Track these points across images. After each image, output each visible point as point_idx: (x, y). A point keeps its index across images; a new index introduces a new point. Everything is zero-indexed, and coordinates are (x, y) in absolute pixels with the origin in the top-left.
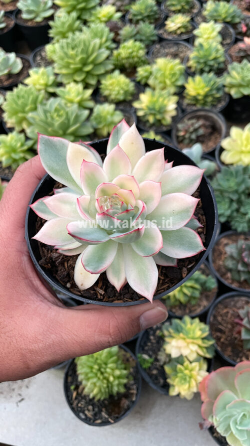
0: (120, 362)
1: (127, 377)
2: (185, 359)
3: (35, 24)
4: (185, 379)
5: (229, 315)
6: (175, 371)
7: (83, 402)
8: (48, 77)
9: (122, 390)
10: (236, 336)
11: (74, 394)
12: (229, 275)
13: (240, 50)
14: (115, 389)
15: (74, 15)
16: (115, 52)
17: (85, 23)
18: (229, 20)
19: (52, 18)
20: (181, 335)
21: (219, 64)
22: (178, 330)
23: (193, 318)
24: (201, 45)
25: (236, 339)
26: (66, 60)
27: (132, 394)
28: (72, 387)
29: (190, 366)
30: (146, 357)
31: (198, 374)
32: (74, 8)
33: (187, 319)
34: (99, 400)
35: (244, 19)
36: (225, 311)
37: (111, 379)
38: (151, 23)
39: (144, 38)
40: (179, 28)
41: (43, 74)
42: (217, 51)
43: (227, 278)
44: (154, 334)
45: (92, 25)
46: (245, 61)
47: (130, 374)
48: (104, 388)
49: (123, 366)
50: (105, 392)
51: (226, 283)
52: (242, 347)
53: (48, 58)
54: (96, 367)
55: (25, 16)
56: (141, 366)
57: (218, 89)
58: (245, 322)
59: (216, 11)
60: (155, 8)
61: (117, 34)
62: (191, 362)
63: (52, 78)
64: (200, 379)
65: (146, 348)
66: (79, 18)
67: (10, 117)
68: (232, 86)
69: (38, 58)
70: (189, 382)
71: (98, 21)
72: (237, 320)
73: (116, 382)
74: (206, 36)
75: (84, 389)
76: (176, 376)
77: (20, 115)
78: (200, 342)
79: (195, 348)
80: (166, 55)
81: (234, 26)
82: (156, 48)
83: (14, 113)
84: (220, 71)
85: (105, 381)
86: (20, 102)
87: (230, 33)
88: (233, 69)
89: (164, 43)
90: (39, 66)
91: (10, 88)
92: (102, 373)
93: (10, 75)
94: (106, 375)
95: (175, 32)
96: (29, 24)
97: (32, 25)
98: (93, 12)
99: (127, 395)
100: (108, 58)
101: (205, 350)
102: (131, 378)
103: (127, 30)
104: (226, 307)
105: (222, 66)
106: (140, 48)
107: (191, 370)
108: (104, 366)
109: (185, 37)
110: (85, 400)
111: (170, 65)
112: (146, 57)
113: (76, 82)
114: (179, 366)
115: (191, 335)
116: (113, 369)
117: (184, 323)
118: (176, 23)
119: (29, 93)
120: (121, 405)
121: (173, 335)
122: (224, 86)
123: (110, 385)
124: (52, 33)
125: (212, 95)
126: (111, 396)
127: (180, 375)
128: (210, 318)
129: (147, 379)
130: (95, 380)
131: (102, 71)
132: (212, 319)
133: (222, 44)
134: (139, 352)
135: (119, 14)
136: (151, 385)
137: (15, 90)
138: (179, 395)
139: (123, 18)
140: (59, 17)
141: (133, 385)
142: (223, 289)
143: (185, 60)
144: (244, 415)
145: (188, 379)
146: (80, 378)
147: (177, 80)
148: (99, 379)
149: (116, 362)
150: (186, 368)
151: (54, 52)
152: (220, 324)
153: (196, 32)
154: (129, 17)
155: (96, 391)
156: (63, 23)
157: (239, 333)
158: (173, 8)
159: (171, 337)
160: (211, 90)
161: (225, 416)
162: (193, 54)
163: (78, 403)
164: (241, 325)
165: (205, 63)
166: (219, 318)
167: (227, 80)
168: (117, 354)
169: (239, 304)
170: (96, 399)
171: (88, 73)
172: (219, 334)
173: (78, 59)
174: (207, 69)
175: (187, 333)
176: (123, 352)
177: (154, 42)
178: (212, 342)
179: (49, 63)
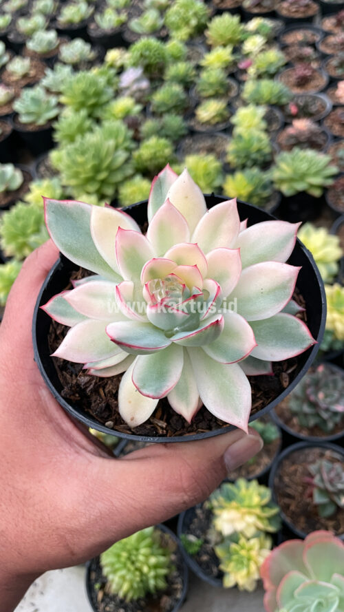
0: (156, 546)
1: (169, 567)
2: (241, 536)
3: (37, 129)
4: (242, 563)
5: (298, 474)
6: (229, 552)
7: (112, 605)
8: (54, 190)
9: (162, 584)
10: (308, 500)
11: (100, 595)
12: (295, 420)
13: (291, 137)
14: (152, 583)
15: (84, 113)
16: (136, 154)
17: (98, 121)
18: (274, 101)
19: (56, 118)
20: (234, 504)
21: (265, 156)
22: (230, 498)
23: (249, 480)
24: (240, 137)
25: (308, 504)
26: (75, 169)
27: (176, 590)
28: (97, 586)
29: (247, 545)
30: (192, 538)
31: (259, 554)
32: (82, 105)
33: (242, 483)
34: (132, 601)
35: (292, 99)
36: (292, 468)
37: (145, 569)
38: (178, 114)
39: (169, 133)
40: (214, 117)
41: (48, 188)
42: (260, 140)
43: (293, 426)
44: (201, 508)
45: (106, 124)
46: (296, 150)
47: (172, 562)
48: (138, 583)
49: (160, 551)
50: (139, 588)
51: (293, 431)
52: (317, 514)
53: (53, 168)
54: (124, 555)
55: (24, 119)
56: (186, 551)
57: (265, 187)
58: (316, 480)
59: (257, 92)
60: (183, 96)
61: (137, 131)
62: (248, 539)
63: (59, 192)
64: (261, 561)
65: (192, 526)
66: (90, 116)
67: (8, 242)
68: (282, 181)
69: (42, 169)
70: (248, 566)
71: (112, 119)
72: (307, 479)
73: (152, 574)
74: (246, 124)
75: (110, 586)
76: (230, 559)
77: (21, 240)
78: (258, 511)
79: (251, 519)
80: (198, 151)
81: (282, 107)
82: (186, 144)
83: (13, 237)
84: (266, 164)
85: (138, 573)
86: (20, 224)
87: (277, 117)
88: (283, 160)
89: (195, 137)
90: (42, 177)
91: (7, 208)
92: (133, 563)
93: (7, 192)
94: (138, 565)
95: (208, 122)
96: (30, 128)
97: (34, 130)
98: (107, 108)
99: (169, 592)
100: (127, 161)
101: (266, 522)
102: (174, 568)
103: (148, 125)
104: (293, 463)
105: (268, 158)
106: (166, 146)
107: (250, 550)
108: (134, 552)
109: (221, 126)
110: (114, 601)
111: (202, 164)
112: (175, 155)
113: (88, 193)
114: (234, 546)
115: (247, 502)
116: (147, 556)
117: (239, 488)
118: (209, 111)
119: (31, 212)
120: (162, 605)
121: (224, 504)
122: (272, 182)
123: (144, 578)
124: (57, 137)
125: (258, 195)
126: (148, 594)
127: (235, 557)
128: (273, 479)
129: (195, 568)
130: (123, 572)
131: (118, 177)
132: (276, 480)
133: (267, 131)
134: (183, 532)
135: (138, 108)
136: (201, 575)
137: (14, 211)
138: (236, 586)
139: (144, 111)
140: (65, 118)
141: (176, 577)
142: (287, 439)
143: (221, 155)
144: (320, 604)
145: (245, 562)
146: (106, 571)
147: (213, 180)
148: (129, 570)
149: (150, 546)
150: (243, 548)
151: (60, 160)
152: (287, 486)
153: (234, 120)
154: (151, 109)
155: (126, 587)
156: (70, 125)
157: (311, 496)
158: (205, 94)
159: (222, 507)
160: (255, 189)
161: (294, 608)
162: (231, 147)
163: (106, 606)
164: (312, 485)
165: (247, 156)
166: (286, 479)
167: (275, 174)
168: (151, 536)
169: (311, 458)
170: (128, 600)
171: (103, 182)
172: (287, 501)
173: (89, 166)
174: (249, 163)
175: (241, 501)
176: (159, 533)
177: (183, 137)
178: (275, 511)
179: (55, 173)
